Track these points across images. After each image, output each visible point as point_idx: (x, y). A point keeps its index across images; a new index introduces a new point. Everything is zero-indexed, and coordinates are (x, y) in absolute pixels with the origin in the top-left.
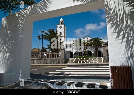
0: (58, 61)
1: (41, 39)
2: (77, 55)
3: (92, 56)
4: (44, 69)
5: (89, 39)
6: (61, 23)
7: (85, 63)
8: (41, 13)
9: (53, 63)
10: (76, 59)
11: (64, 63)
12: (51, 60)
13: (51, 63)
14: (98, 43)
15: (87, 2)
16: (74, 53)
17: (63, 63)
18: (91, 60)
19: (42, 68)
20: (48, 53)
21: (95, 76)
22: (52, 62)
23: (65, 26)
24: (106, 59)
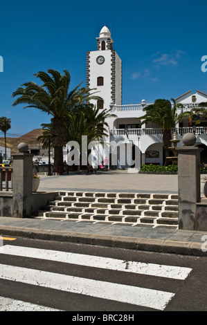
0: (2, 205)
2: (158, 156)
5: (201, 99)
6: (103, 43)
16: (143, 152)
17: (18, 216)
23: (117, 56)
24: (192, 214)
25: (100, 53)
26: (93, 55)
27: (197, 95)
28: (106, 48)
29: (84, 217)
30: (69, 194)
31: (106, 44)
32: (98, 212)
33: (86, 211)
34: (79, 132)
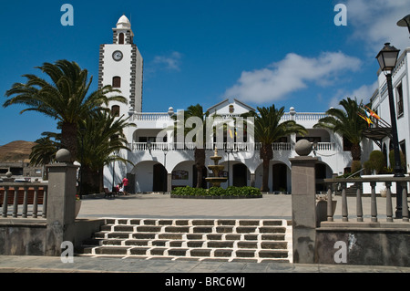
2: (186, 177)
5: (240, 110)
7: (187, 261)
10: (142, 224)
14: (273, 129)
16: (169, 171)
17: (55, 253)
23: (138, 52)
24: (310, 243)
25: (117, 47)
26: (109, 49)
27: (235, 105)
28: (125, 42)
29: (153, 252)
30: (120, 222)
31: (125, 37)
32: (172, 244)
33: (154, 243)
34: (92, 143)
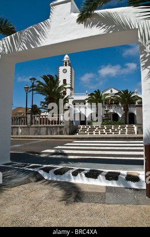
0: (59, 130)
1: (30, 91)
3: (119, 121)
4: (34, 144)
5: (115, 91)
6: (66, 63)
7: (106, 135)
8: (27, 49)
9: (51, 134)
10: (90, 127)
11: (70, 135)
12: (47, 129)
13: (47, 134)
14: (129, 99)
15: (108, 28)
17: (67, 134)
18: (116, 130)
19: (31, 143)
20: (42, 116)
21: (121, 158)
22: (49, 132)
23: (73, 69)
24: (141, 128)
28: (67, 65)
32: (101, 132)
33: (95, 132)
